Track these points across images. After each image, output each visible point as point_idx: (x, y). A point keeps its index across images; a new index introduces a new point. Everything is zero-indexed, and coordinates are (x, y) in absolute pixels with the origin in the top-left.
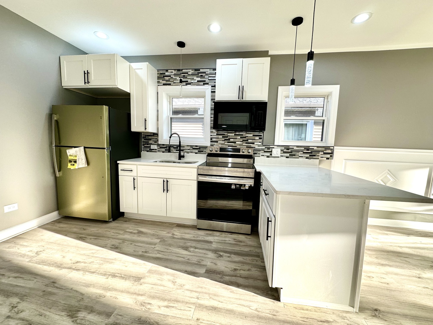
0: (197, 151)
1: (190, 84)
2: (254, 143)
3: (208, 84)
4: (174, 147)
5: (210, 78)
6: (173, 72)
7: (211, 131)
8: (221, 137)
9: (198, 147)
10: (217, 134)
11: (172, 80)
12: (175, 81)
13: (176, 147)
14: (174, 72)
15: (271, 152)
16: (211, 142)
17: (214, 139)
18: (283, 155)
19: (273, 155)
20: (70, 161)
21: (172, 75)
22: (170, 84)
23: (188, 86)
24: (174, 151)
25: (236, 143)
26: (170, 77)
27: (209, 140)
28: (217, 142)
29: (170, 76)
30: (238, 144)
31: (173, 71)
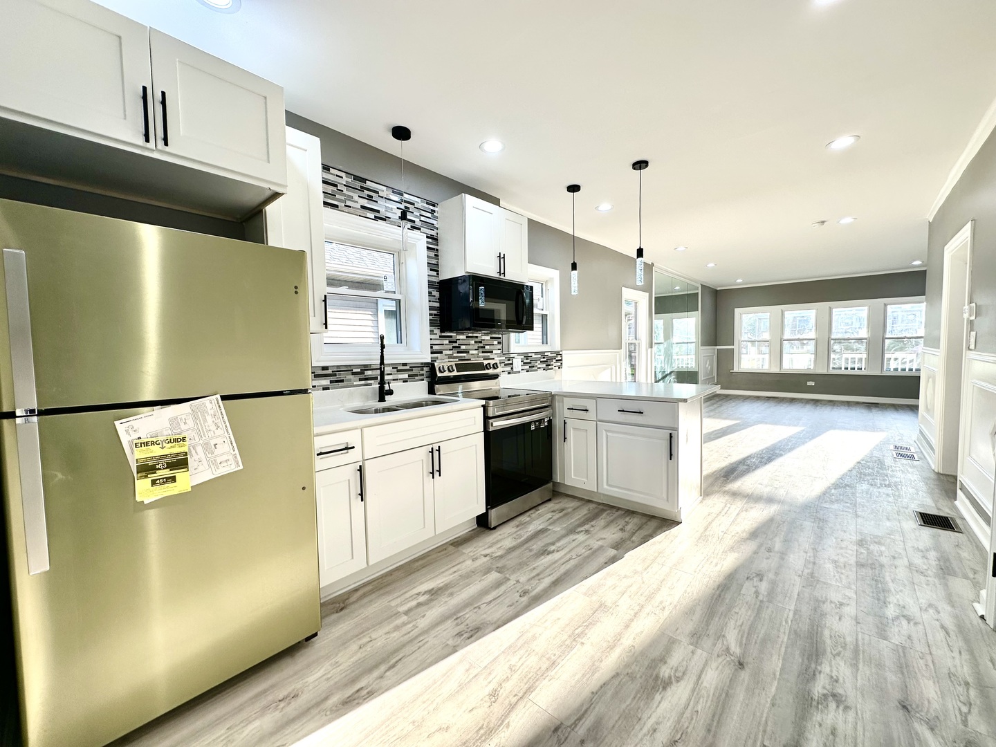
0: (406, 376)
1: (385, 220)
2: (492, 352)
3: (419, 229)
4: (354, 371)
5: (422, 218)
6: (342, 178)
7: (431, 331)
8: (447, 342)
9: (408, 367)
10: (440, 337)
11: (342, 198)
12: (348, 203)
13: (359, 370)
14: (346, 179)
15: (512, 364)
16: (432, 353)
17: (435, 348)
18: (523, 368)
19: (514, 370)
20: (146, 469)
21: (342, 184)
22: (336, 207)
23: (380, 222)
24: (355, 383)
25: (469, 352)
26: (335, 189)
27: (429, 350)
28: (441, 353)
29: (336, 186)
30: (472, 354)
31: (343, 175)
